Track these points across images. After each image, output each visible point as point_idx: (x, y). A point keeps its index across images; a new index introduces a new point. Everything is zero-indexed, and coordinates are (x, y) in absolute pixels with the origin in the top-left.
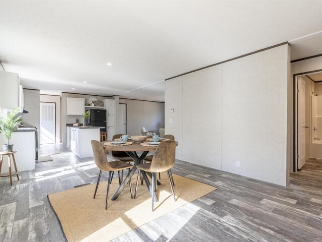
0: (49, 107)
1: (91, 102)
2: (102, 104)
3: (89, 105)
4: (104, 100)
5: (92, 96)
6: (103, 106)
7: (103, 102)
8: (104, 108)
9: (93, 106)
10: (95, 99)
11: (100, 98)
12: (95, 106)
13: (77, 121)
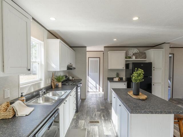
0: (95, 61)
1: (132, 54)
2: (144, 55)
3: (130, 58)
4: (146, 52)
5: (132, 48)
6: (145, 58)
7: (145, 53)
8: (147, 61)
9: (134, 58)
10: (136, 51)
11: (141, 49)
12: (136, 58)
13: (118, 75)
